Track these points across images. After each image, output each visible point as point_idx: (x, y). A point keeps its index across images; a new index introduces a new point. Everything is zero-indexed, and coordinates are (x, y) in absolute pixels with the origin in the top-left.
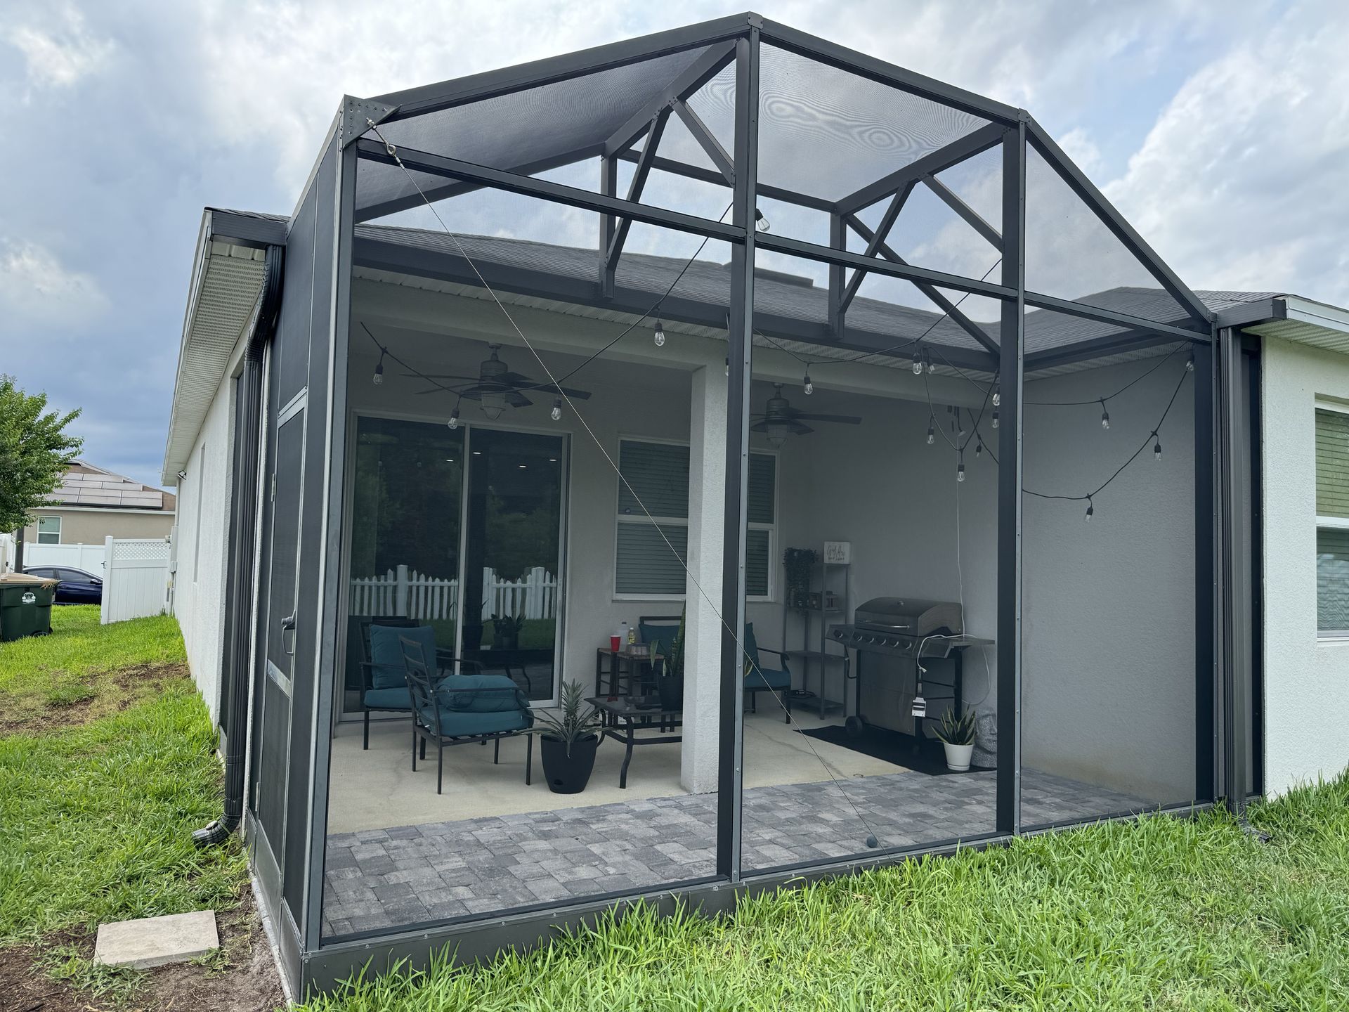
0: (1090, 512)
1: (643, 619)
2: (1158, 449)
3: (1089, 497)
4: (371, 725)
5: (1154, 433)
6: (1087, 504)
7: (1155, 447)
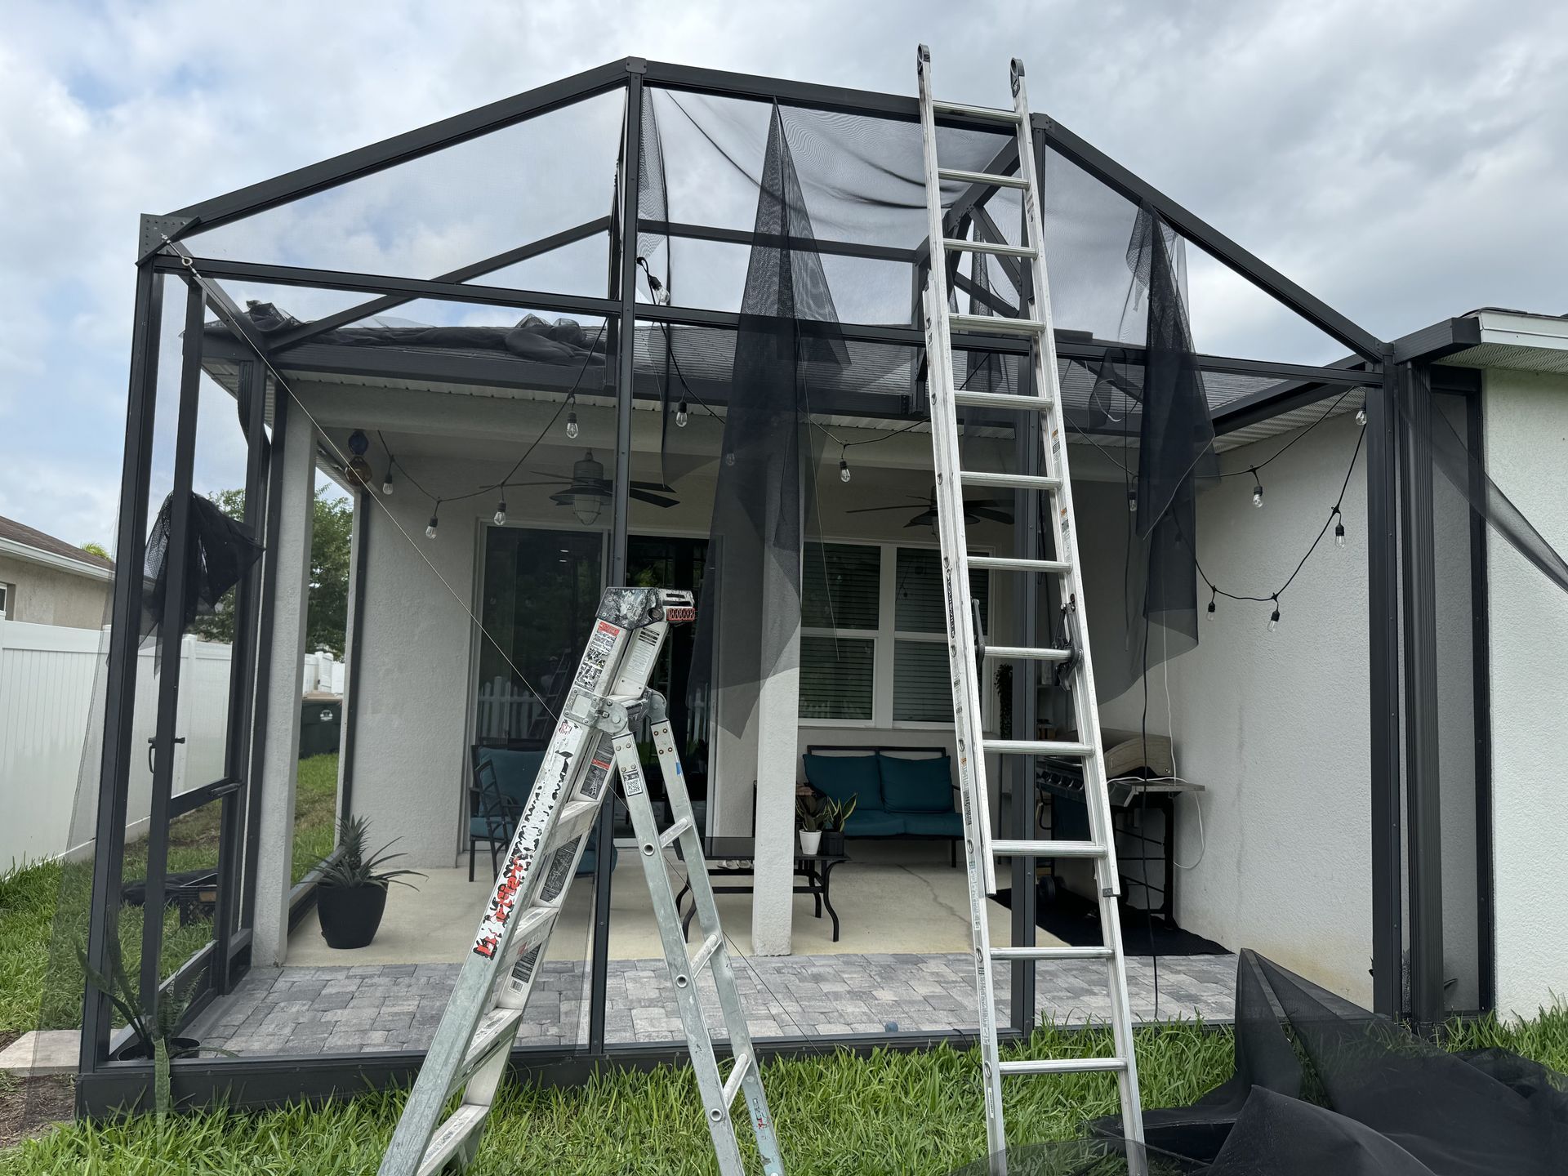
0: (1276, 617)
1: (810, 748)
2: (1340, 531)
3: (1275, 597)
4: (477, 856)
5: (1336, 510)
6: (1272, 606)
7: (1337, 528)
